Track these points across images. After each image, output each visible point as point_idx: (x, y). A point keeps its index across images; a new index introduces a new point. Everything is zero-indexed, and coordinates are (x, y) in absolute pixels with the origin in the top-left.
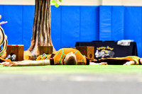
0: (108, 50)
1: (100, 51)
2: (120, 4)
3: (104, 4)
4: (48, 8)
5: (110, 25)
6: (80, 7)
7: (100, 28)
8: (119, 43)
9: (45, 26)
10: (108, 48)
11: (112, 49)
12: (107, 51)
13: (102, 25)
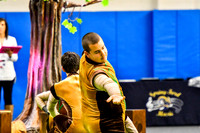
0: (171, 96)
1: (155, 99)
2: (191, 7)
3: (161, 7)
4: (56, 37)
5: (174, 46)
6: (116, 14)
7: (155, 54)
8: (192, 82)
9: (50, 72)
10: (171, 92)
11: (178, 95)
12: (169, 100)
13: (158, 47)
